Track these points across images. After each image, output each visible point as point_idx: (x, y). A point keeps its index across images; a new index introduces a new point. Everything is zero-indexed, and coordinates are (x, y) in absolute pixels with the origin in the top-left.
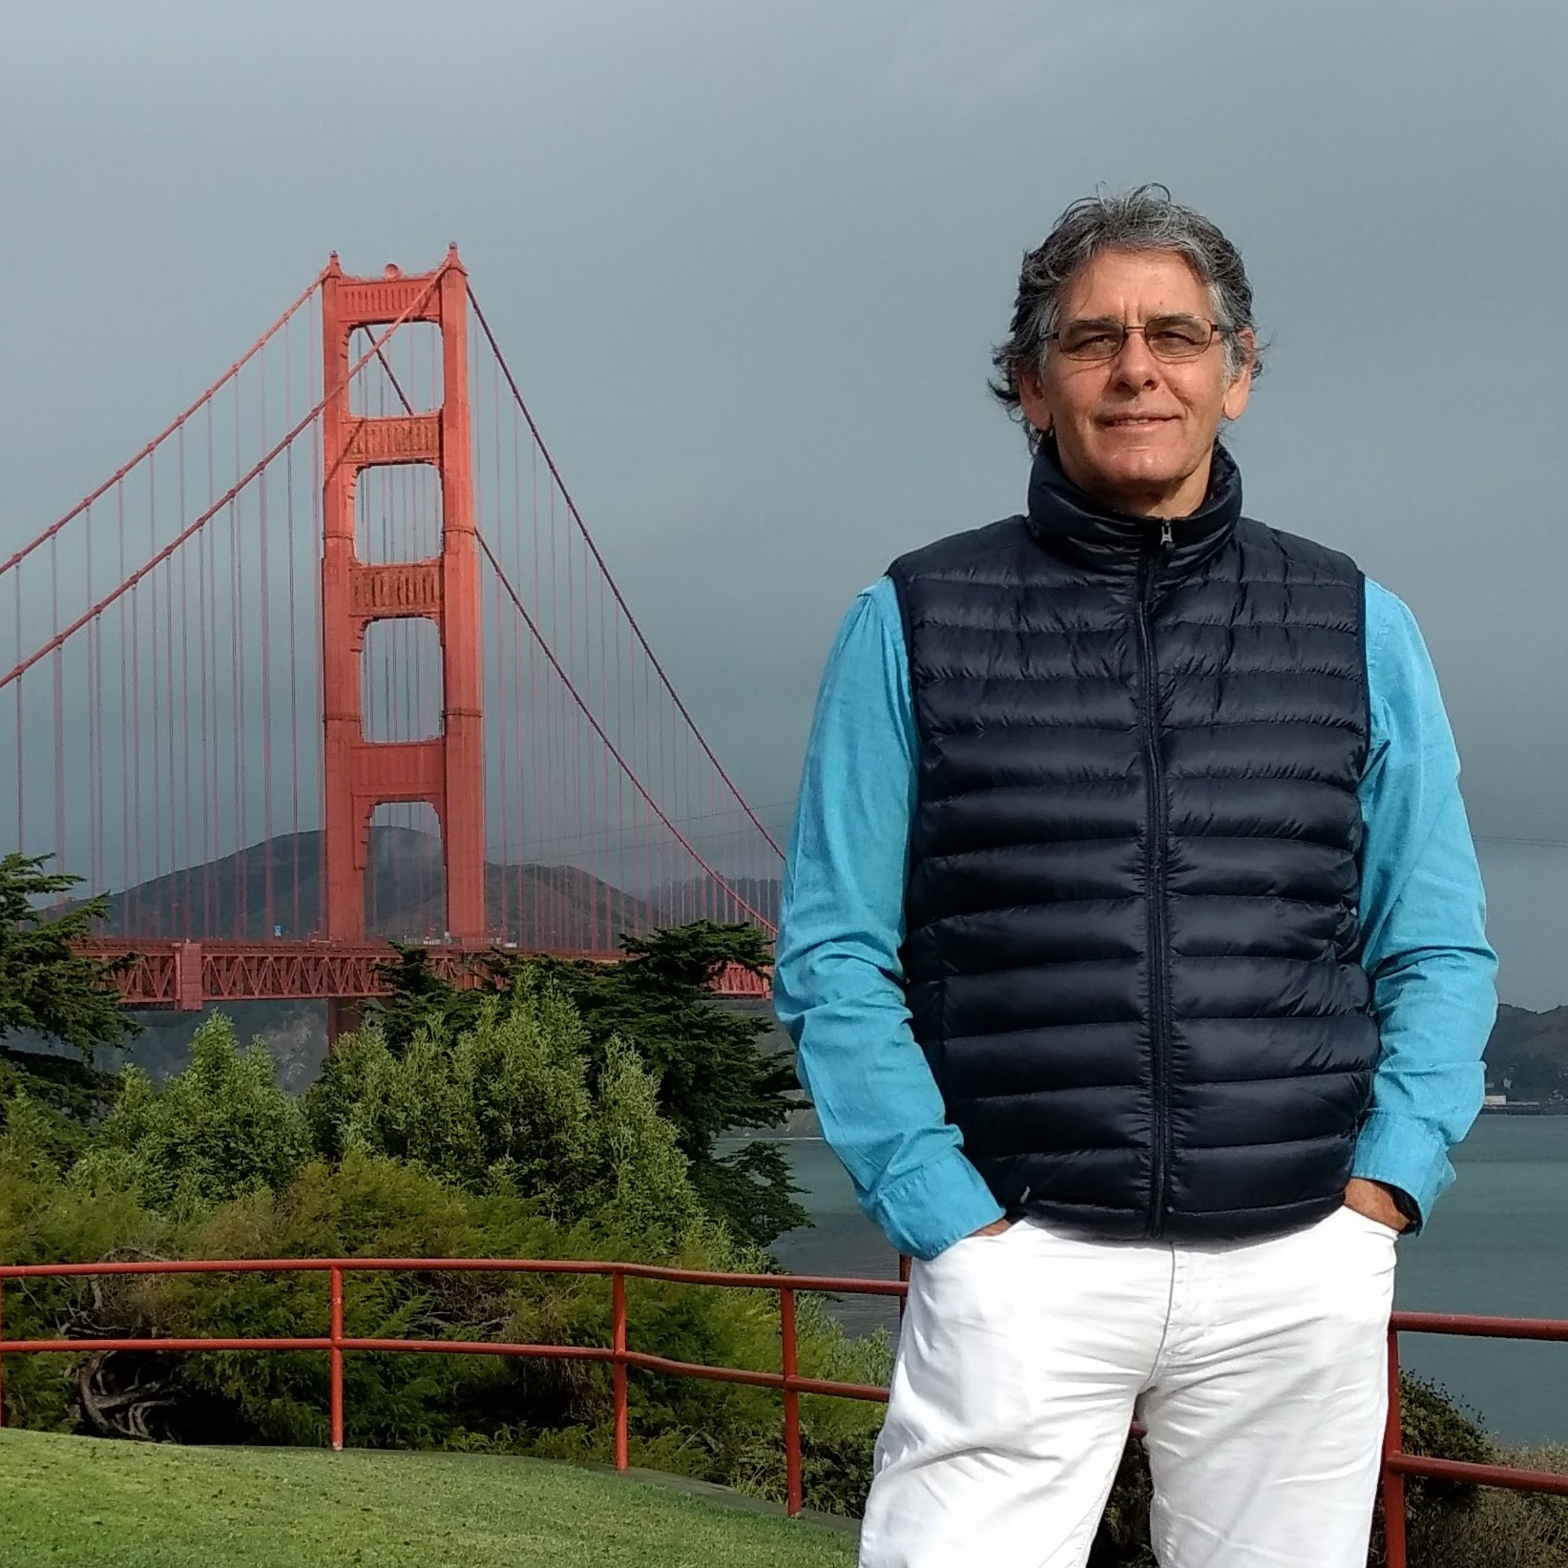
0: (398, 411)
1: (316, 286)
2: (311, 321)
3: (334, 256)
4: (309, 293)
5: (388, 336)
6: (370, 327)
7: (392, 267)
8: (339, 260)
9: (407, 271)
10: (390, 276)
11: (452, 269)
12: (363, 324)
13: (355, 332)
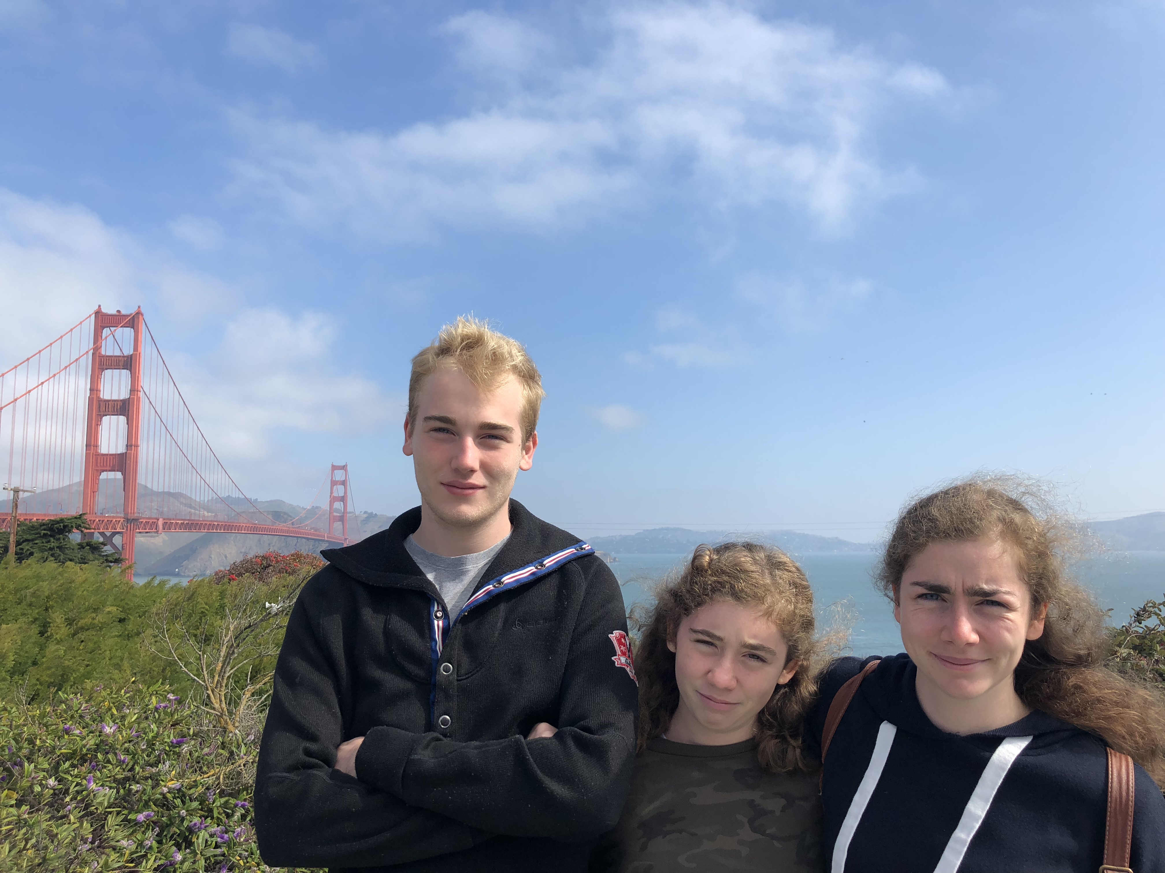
0: (118, 353)
1: (93, 314)
2: (90, 325)
3: (99, 306)
4: (90, 316)
5: (115, 330)
6: (111, 328)
7: (118, 311)
8: (102, 307)
9: (123, 312)
10: (117, 314)
11: (139, 313)
12: (109, 327)
13: (105, 329)
